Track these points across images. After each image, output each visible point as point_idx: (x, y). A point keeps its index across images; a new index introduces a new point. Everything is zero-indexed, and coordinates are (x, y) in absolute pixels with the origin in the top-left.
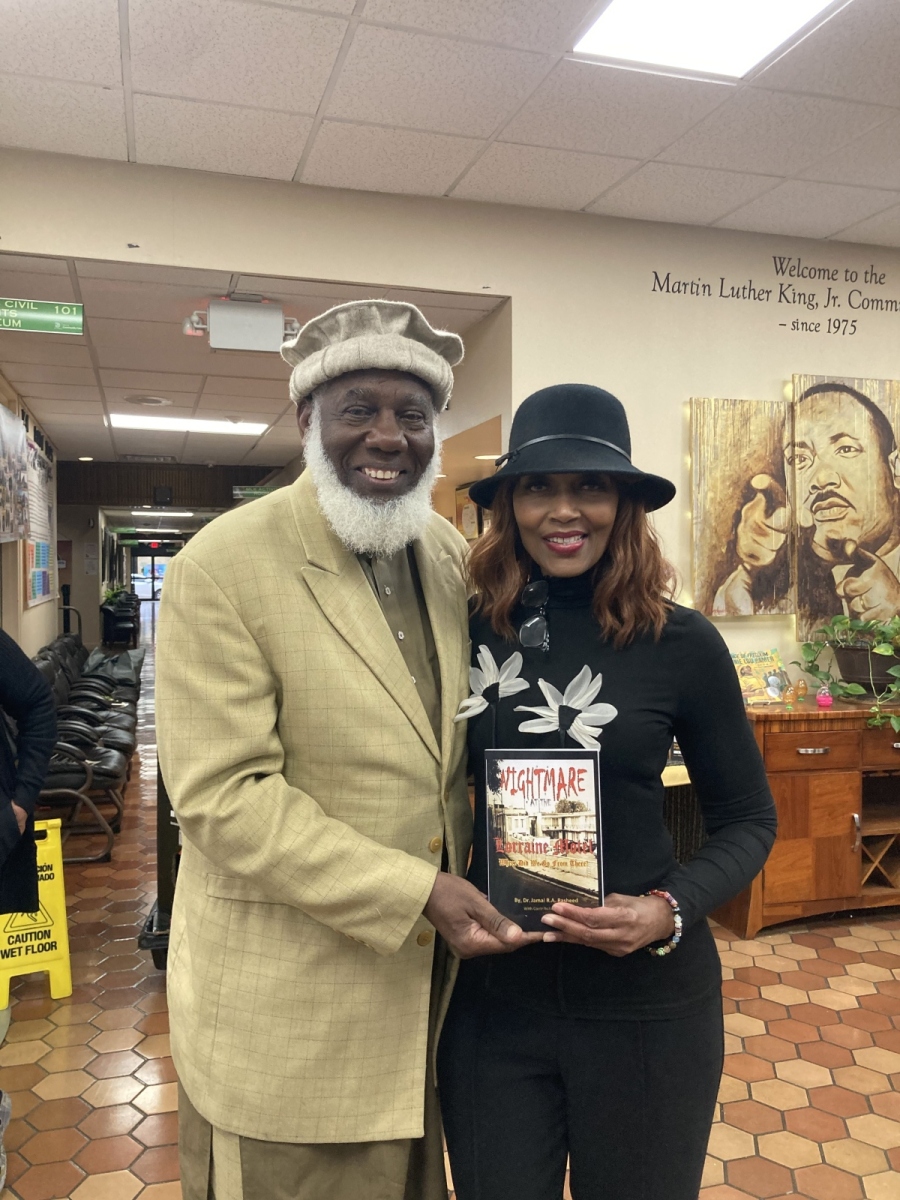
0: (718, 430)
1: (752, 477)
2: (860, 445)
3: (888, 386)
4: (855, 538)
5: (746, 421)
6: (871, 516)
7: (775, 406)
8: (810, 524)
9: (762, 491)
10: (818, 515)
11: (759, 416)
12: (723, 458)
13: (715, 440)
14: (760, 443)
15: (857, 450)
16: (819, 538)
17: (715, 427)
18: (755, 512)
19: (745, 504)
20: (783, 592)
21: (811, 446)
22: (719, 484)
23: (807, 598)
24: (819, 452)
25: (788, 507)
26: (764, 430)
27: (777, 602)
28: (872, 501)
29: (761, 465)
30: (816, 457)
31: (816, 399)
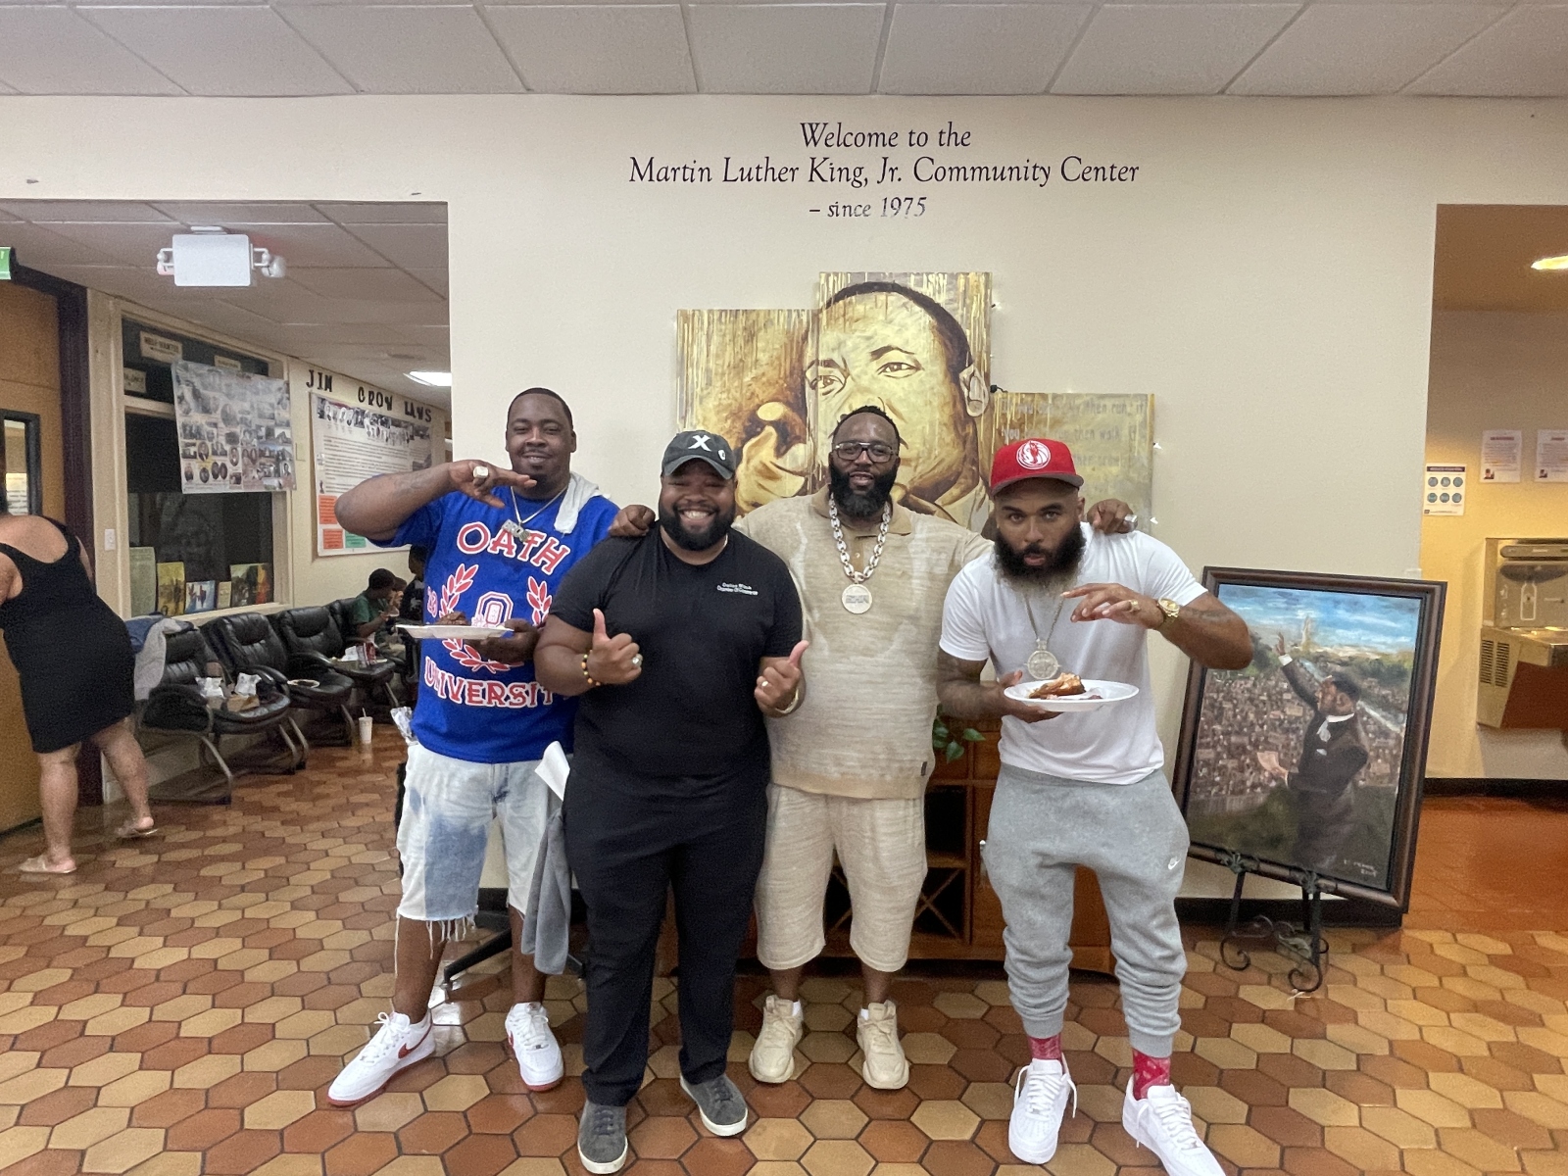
0: (713, 348)
1: (759, 406)
2: (916, 361)
3: (961, 281)
5: (751, 336)
6: (930, 453)
7: (794, 315)
9: (771, 423)
11: (771, 329)
12: (719, 384)
13: (708, 361)
14: (770, 364)
15: (911, 368)
17: (708, 346)
18: (763, 450)
19: (748, 439)
21: (842, 365)
24: (854, 372)
25: (810, 443)
26: (777, 346)
28: (933, 433)
29: (772, 391)
30: (849, 378)
31: (850, 303)
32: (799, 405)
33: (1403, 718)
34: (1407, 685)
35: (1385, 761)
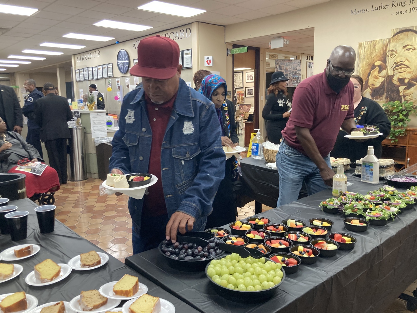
0: (366, 50)
1: (375, 62)
2: (414, 48)
4: (409, 77)
5: (375, 46)
6: (416, 70)
7: (385, 40)
8: (393, 74)
9: (378, 66)
10: (396, 71)
11: (379, 44)
12: (366, 58)
14: (379, 52)
15: (413, 49)
16: (395, 78)
18: (375, 72)
19: (372, 70)
20: (382, 95)
21: (395, 51)
22: (364, 66)
23: (389, 96)
24: (398, 52)
25: (386, 70)
26: (380, 48)
27: (379, 98)
29: (378, 58)
30: (397, 54)
31: (399, 35)
32: (384, 61)
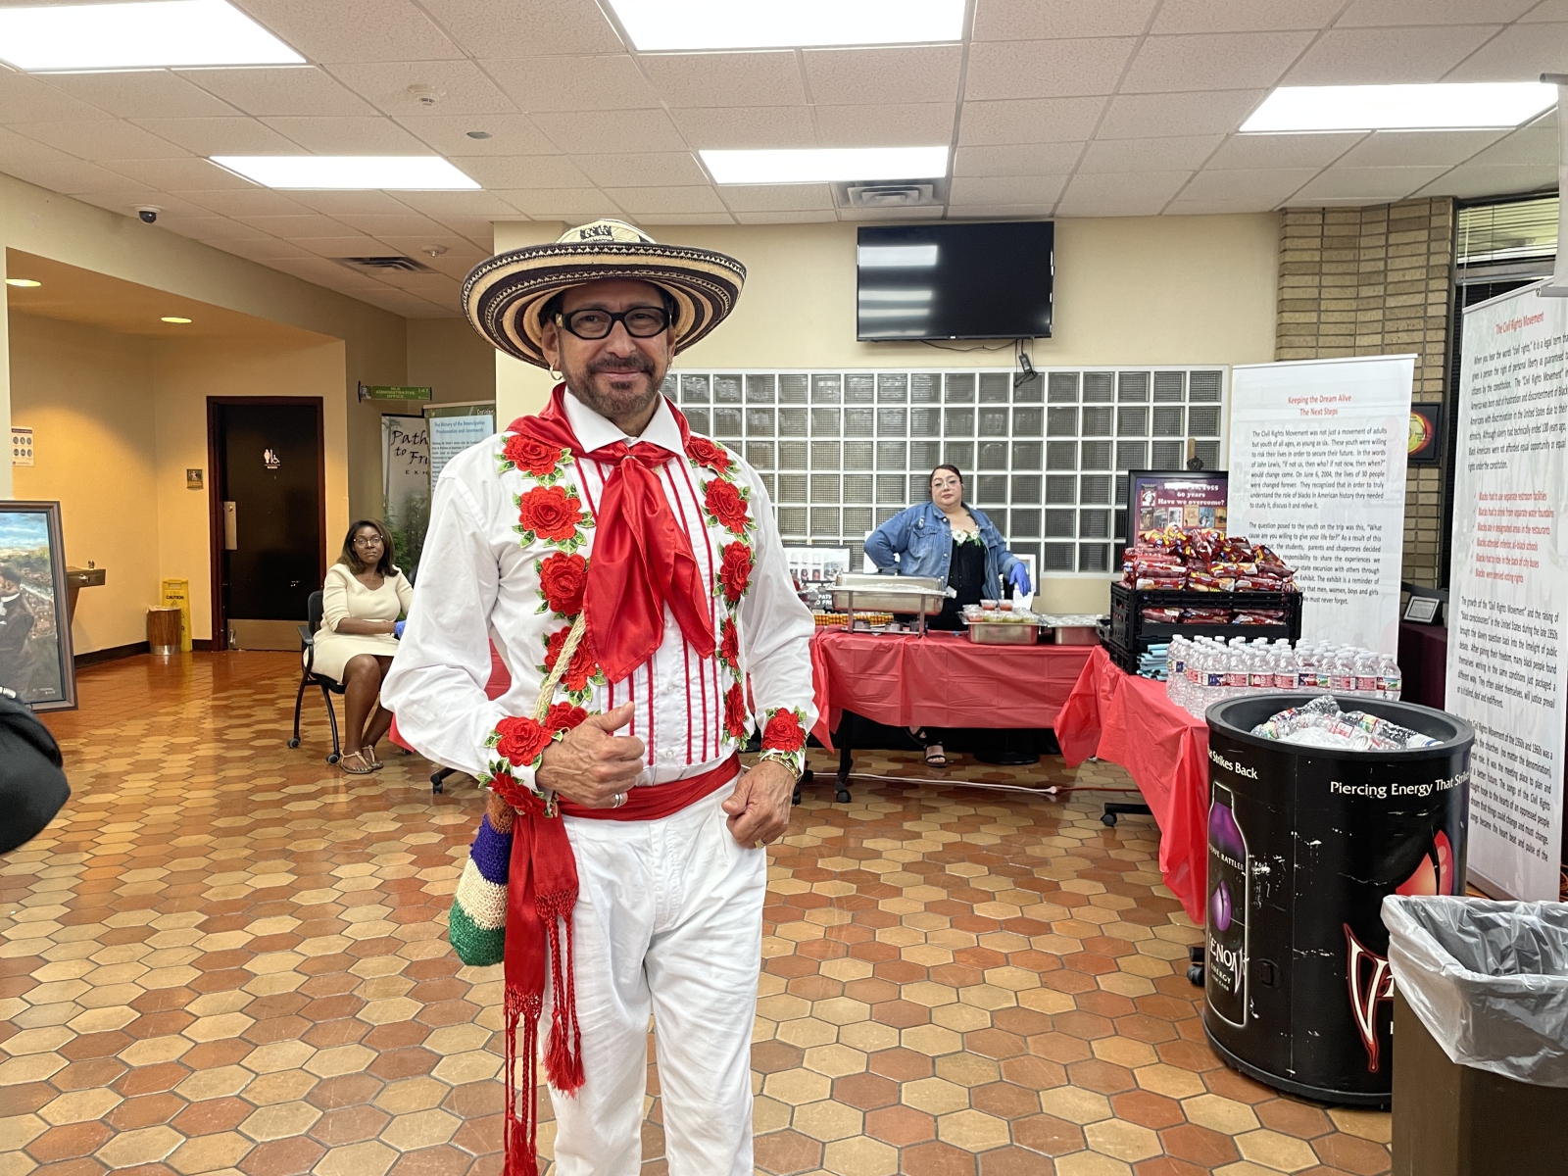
33: (50, 590)
34: (49, 569)
35: (46, 620)
